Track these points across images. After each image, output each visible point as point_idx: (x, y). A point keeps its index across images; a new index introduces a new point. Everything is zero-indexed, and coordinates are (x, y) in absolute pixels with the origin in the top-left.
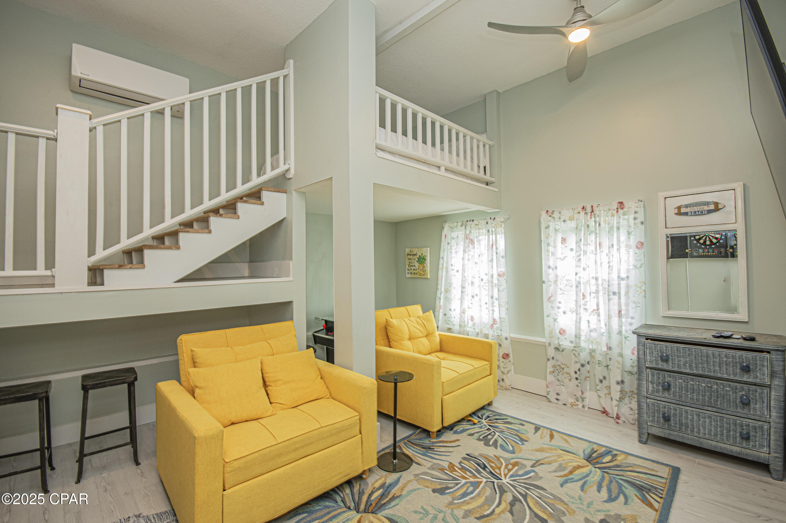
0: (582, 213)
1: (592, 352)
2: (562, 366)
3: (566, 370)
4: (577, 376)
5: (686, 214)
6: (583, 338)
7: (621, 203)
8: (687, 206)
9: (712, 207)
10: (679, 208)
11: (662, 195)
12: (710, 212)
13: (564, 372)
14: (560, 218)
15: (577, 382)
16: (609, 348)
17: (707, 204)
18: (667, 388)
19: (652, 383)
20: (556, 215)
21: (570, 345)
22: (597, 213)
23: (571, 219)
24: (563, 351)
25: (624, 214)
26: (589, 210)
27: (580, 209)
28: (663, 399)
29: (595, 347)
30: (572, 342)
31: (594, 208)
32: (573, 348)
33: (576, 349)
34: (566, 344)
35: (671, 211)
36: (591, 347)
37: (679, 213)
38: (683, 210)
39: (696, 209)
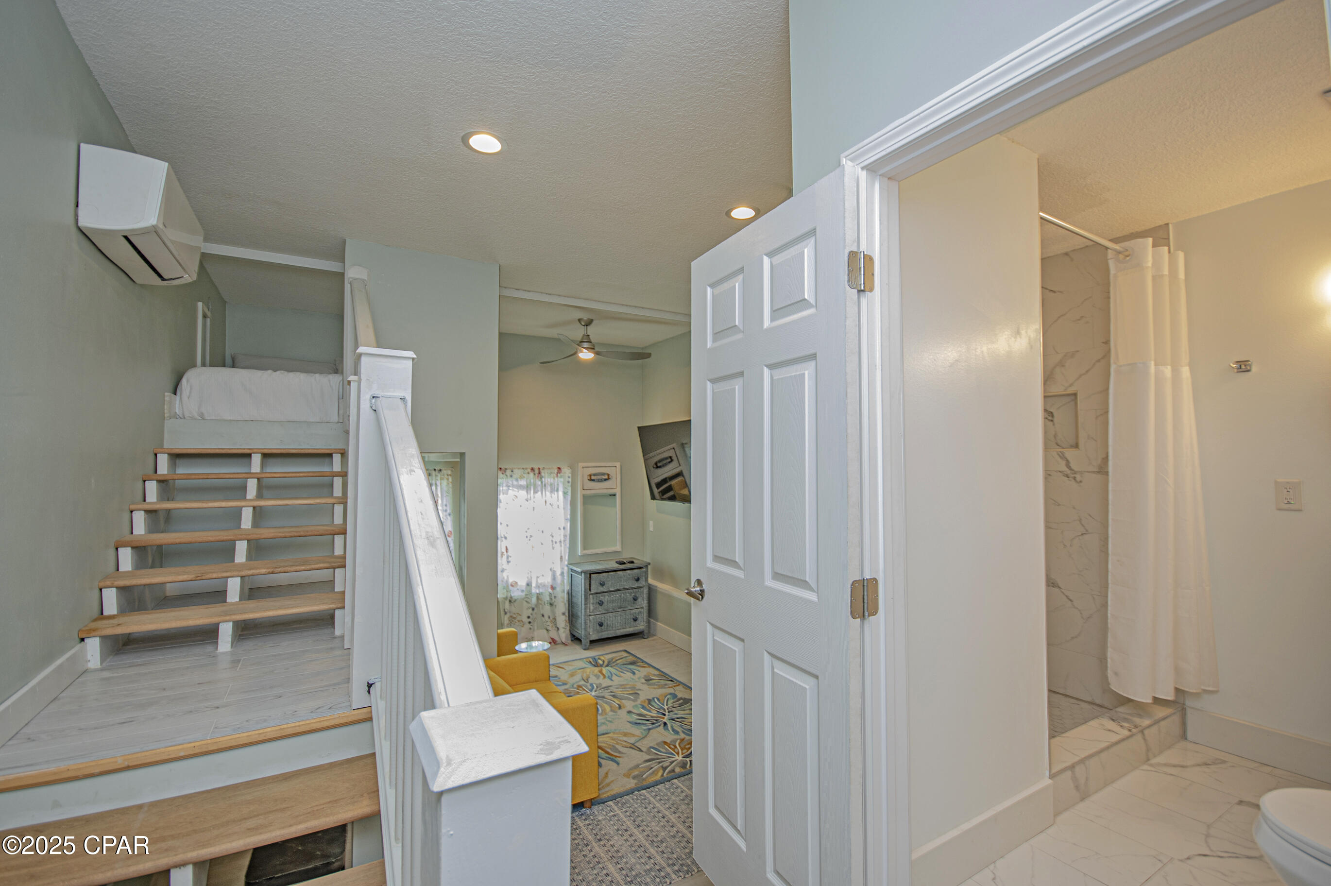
0: (532, 474)
1: (539, 597)
2: (514, 616)
3: (519, 618)
4: (530, 620)
5: (593, 480)
6: (534, 585)
7: (559, 468)
8: (595, 475)
9: (606, 477)
10: (590, 475)
11: (581, 465)
12: (606, 480)
13: (516, 621)
14: (511, 476)
15: (529, 626)
16: (553, 588)
17: (604, 474)
18: (601, 603)
19: (593, 604)
20: (508, 472)
21: (522, 594)
22: (543, 474)
23: (522, 477)
24: (515, 602)
25: (561, 477)
26: (537, 471)
27: (529, 470)
28: (598, 613)
29: (541, 591)
30: (522, 591)
31: (542, 471)
32: (524, 596)
33: (527, 596)
34: (516, 594)
35: (586, 478)
36: (538, 592)
37: (591, 480)
38: (593, 478)
39: (599, 477)
